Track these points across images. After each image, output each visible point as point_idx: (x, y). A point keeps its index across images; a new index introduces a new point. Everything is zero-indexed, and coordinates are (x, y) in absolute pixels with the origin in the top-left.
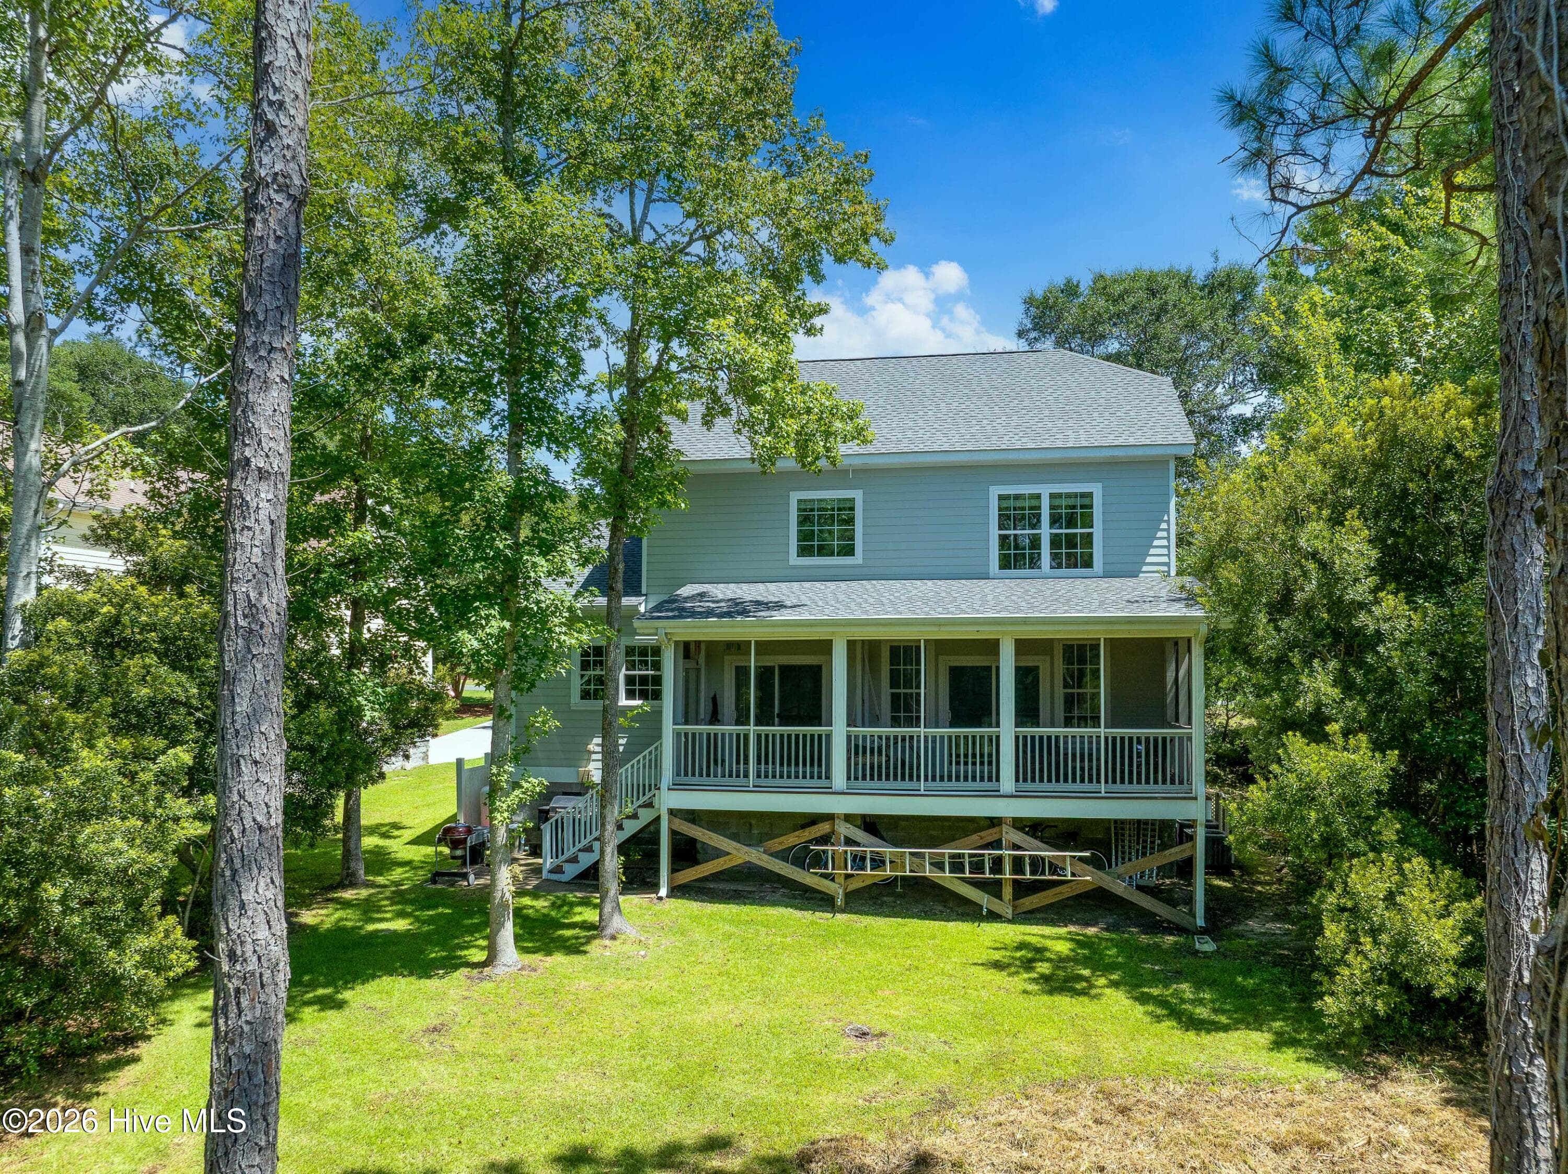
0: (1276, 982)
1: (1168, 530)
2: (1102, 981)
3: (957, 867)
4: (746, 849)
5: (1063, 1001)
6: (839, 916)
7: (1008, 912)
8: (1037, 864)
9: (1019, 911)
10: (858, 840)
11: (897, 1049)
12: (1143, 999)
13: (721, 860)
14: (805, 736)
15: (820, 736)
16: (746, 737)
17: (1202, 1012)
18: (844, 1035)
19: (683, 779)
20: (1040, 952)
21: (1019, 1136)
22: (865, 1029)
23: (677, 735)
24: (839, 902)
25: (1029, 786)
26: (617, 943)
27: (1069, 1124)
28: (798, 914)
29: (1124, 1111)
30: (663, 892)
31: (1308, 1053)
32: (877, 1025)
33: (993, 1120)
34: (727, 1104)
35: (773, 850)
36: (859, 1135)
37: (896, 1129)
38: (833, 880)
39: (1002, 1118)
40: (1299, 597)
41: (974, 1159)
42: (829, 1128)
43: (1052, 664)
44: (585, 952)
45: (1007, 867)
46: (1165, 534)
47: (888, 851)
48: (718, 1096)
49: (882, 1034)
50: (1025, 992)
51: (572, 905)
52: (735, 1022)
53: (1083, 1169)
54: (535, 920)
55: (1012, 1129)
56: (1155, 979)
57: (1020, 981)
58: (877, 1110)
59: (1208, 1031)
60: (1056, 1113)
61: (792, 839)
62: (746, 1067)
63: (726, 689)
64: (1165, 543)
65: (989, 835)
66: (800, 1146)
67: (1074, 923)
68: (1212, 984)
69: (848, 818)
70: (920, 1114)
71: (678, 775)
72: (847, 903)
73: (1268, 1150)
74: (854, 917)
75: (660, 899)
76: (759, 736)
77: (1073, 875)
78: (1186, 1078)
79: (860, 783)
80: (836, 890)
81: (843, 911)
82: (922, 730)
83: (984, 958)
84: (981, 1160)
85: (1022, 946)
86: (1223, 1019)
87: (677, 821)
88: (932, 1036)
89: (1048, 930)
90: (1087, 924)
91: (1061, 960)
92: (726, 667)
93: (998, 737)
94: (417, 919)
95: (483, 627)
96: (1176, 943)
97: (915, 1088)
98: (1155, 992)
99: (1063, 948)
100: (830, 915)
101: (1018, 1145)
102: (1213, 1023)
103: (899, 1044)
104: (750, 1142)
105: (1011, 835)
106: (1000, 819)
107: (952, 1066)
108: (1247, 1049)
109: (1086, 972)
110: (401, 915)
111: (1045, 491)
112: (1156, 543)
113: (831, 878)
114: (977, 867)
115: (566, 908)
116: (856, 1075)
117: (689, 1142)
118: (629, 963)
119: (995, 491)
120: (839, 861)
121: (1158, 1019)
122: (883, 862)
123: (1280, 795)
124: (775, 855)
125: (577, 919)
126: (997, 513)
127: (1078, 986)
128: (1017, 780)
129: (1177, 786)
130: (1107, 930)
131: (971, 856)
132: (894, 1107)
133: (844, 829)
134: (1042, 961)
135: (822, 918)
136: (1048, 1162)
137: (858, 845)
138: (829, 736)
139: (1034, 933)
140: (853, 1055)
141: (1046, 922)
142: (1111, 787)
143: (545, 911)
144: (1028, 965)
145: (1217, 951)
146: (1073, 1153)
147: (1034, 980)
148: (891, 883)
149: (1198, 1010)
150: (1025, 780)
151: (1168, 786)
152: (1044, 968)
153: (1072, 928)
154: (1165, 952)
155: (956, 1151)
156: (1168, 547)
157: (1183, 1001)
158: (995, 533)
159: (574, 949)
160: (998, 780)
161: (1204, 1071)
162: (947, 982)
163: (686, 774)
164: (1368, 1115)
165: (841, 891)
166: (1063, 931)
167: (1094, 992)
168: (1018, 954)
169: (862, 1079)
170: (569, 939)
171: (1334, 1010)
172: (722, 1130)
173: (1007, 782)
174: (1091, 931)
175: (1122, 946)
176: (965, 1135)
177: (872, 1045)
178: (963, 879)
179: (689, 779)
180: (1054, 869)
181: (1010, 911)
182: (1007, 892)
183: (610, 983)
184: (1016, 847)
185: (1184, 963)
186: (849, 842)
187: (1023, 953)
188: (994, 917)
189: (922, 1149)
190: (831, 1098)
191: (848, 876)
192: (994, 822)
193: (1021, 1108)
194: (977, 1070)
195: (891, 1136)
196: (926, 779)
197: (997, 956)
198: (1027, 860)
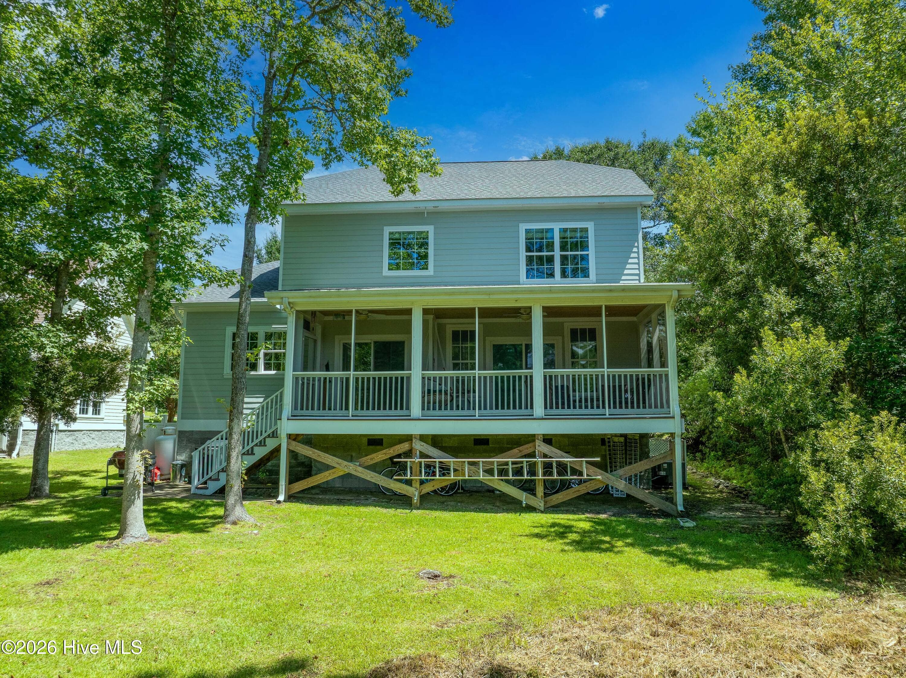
0: (750, 541)
1: (638, 253)
2: (620, 543)
3: (503, 472)
4: (346, 463)
5: (594, 556)
6: (415, 511)
7: (541, 505)
8: (562, 468)
9: (549, 505)
10: (430, 454)
11: (464, 587)
12: (657, 553)
13: (327, 473)
14: (391, 378)
15: (402, 378)
16: (348, 379)
17: (705, 559)
18: (418, 576)
19: (299, 412)
20: (569, 529)
21: (587, 648)
22: (437, 573)
23: (296, 379)
24: (416, 500)
25: (554, 411)
26: (238, 526)
27: (629, 637)
28: (384, 511)
29: (673, 625)
30: (281, 498)
31: (801, 582)
32: (446, 569)
33: (559, 636)
34: (306, 632)
35: (367, 464)
36: (432, 653)
37: (468, 647)
38: (411, 485)
39: (566, 635)
40: (755, 246)
41: (548, 670)
42: (403, 650)
43: (563, 343)
44: (208, 532)
45: (540, 471)
46: (635, 255)
47: (451, 461)
48: (299, 627)
49: (451, 576)
50: (563, 550)
51: (208, 506)
52: (325, 573)
53: (656, 673)
54: (175, 515)
55: (578, 643)
56: (658, 542)
57: (558, 544)
58: (449, 634)
59: (716, 571)
60: (614, 629)
61: (380, 456)
62: (329, 604)
63: (336, 358)
64: (636, 261)
65: (527, 449)
66: (373, 666)
67: (589, 513)
68: (702, 544)
69: (423, 438)
70: (490, 636)
71: (296, 409)
72: (421, 504)
73: (815, 652)
74: (427, 512)
75: (279, 502)
76: (357, 379)
77: (588, 475)
78: (714, 601)
79: (431, 412)
80: (414, 492)
81: (418, 508)
82: (477, 372)
83: (527, 532)
84: (554, 671)
85: (553, 525)
86: (723, 562)
87: (294, 443)
88: (494, 577)
89: (571, 516)
90: (599, 513)
91: (585, 532)
92: (336, 343)
93: (531, 377)
94: (78, 515)
95: (124, 244)
96: (666, 523)
97: (483, 615)
98: (663, 548)
99: (586, 526)
100: (408, 511)
101: (587, 656)
102: (716, 565)
103: (467, 583)
104: (324, 665)
105: (542, 447)
106: (534, 436)
107: (513, 598)
108: (752, 580)
109: (607, 539)
110: (66, 513)
111: (557, 227)
112: (630, 261)
113: (409, 483)
114: (518, 472)
115: (202, 508)
116: (430, 607)
117: (261, 666)
118: (242, 539)
119: (523, 227)
120: (416, 469)
121: (673, 564)
122: (449, 470)
123: (760, 379)
124: (369, 468)
125: (210, 514)
126: (524, 241)
127: (603, 546)
128: (546, 408)
129: (659, 410)
130: (614, 515)
131: (513, 463)
132: (465, 631)
133: (419, 446)
134: (571, 532)
135: (402, 513)
136: (620, 669)
137: (430, 457)
138: (409, 378)
139: (562, 518)
140: (426, 592)
141: (567, 512)
142: (613, 411)
143: (186, 510)
144: (562, 535)
145: (697, 526)
146: (642, 660)
147: (568, 544)
148: (454, 486)
149: (700, 558)
150: (551, 408)
151: (653, 410)
152: (573, 536)
153: (588, 515)
154: (661, 527)
155: (529, 664)
156: (638, 264)
157: (686, 553)
158: (523, 254)
159: (202, 530)
160: (532, 408)
161: (726, 596)
162: (500, 547)
163: (302, 409)
164: (879, 622)
165: (417, 493)
166: (582, 516)
167: (616, 550)
168: (553, 530)
169: (435, 609)
170: (197, 525)
171: (821, 543)
172: (298, 654)
173: (539, 409)
174: (603, 516)
175: (629, 524)
176: (534, 651)
177: (442, 585)
178: (507, 481)
179: (304, 412)
180: (574, 472)
181: (542, 505)
182: (540, 490)
183: (224, 551)
184: (545, 456)
185: (676, 533)
186: (423, 455)
187: (556, 528)
188: (530, 509)
189: (495, 662)
190: (406, 625)
191: (422, 482)
192: (530, 439)
193: (581, 627)
194: (535, 602)
195: (464, 653)
196: (480, 408)
197: (537, 531)
198: (554, 465)
